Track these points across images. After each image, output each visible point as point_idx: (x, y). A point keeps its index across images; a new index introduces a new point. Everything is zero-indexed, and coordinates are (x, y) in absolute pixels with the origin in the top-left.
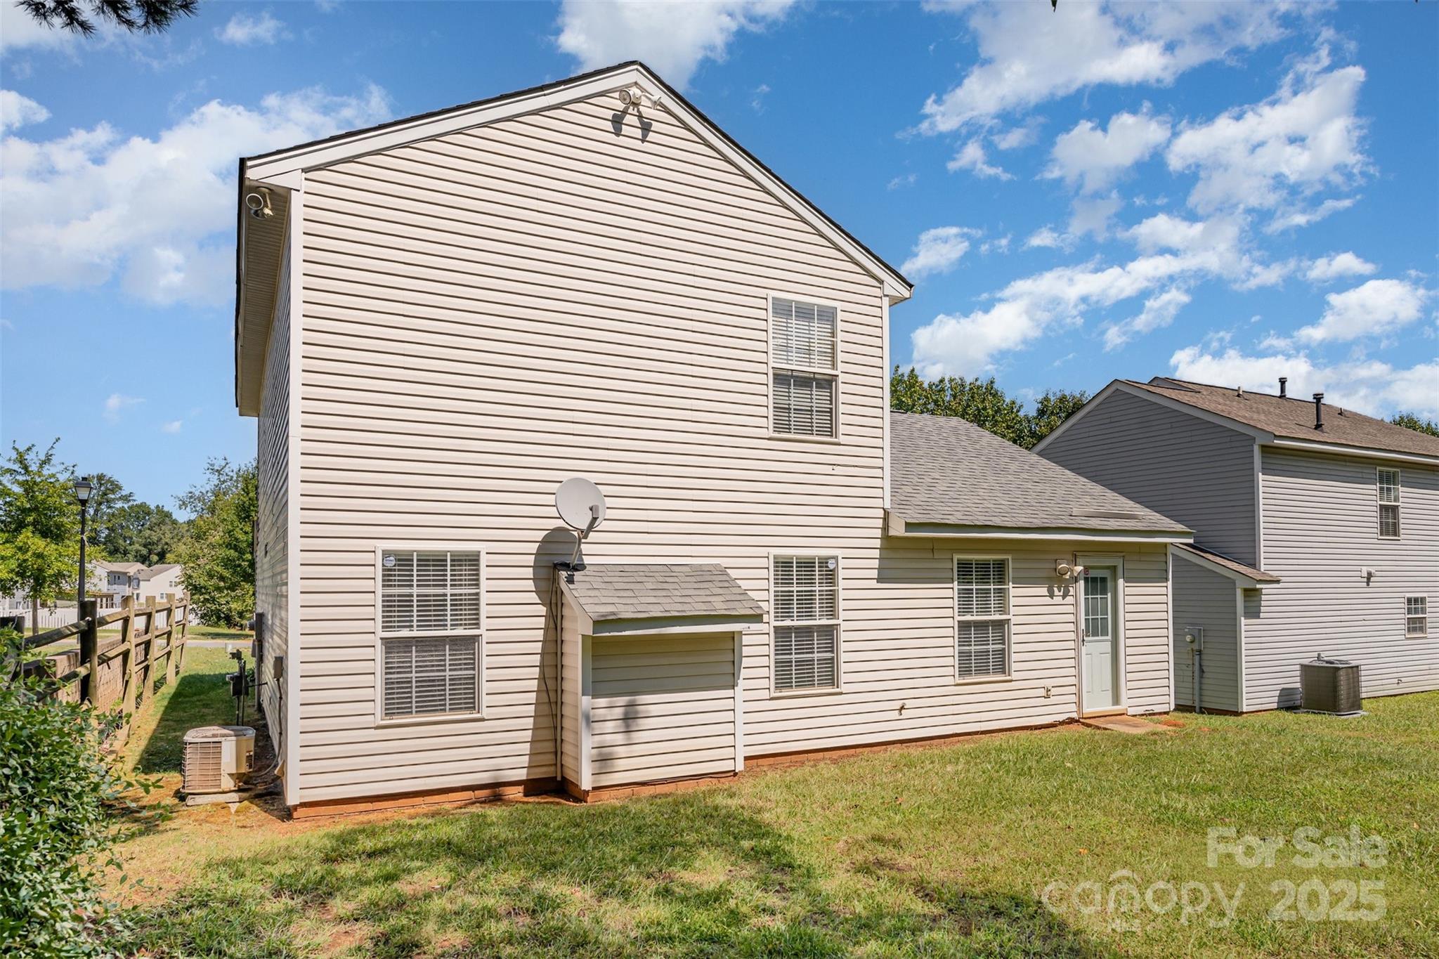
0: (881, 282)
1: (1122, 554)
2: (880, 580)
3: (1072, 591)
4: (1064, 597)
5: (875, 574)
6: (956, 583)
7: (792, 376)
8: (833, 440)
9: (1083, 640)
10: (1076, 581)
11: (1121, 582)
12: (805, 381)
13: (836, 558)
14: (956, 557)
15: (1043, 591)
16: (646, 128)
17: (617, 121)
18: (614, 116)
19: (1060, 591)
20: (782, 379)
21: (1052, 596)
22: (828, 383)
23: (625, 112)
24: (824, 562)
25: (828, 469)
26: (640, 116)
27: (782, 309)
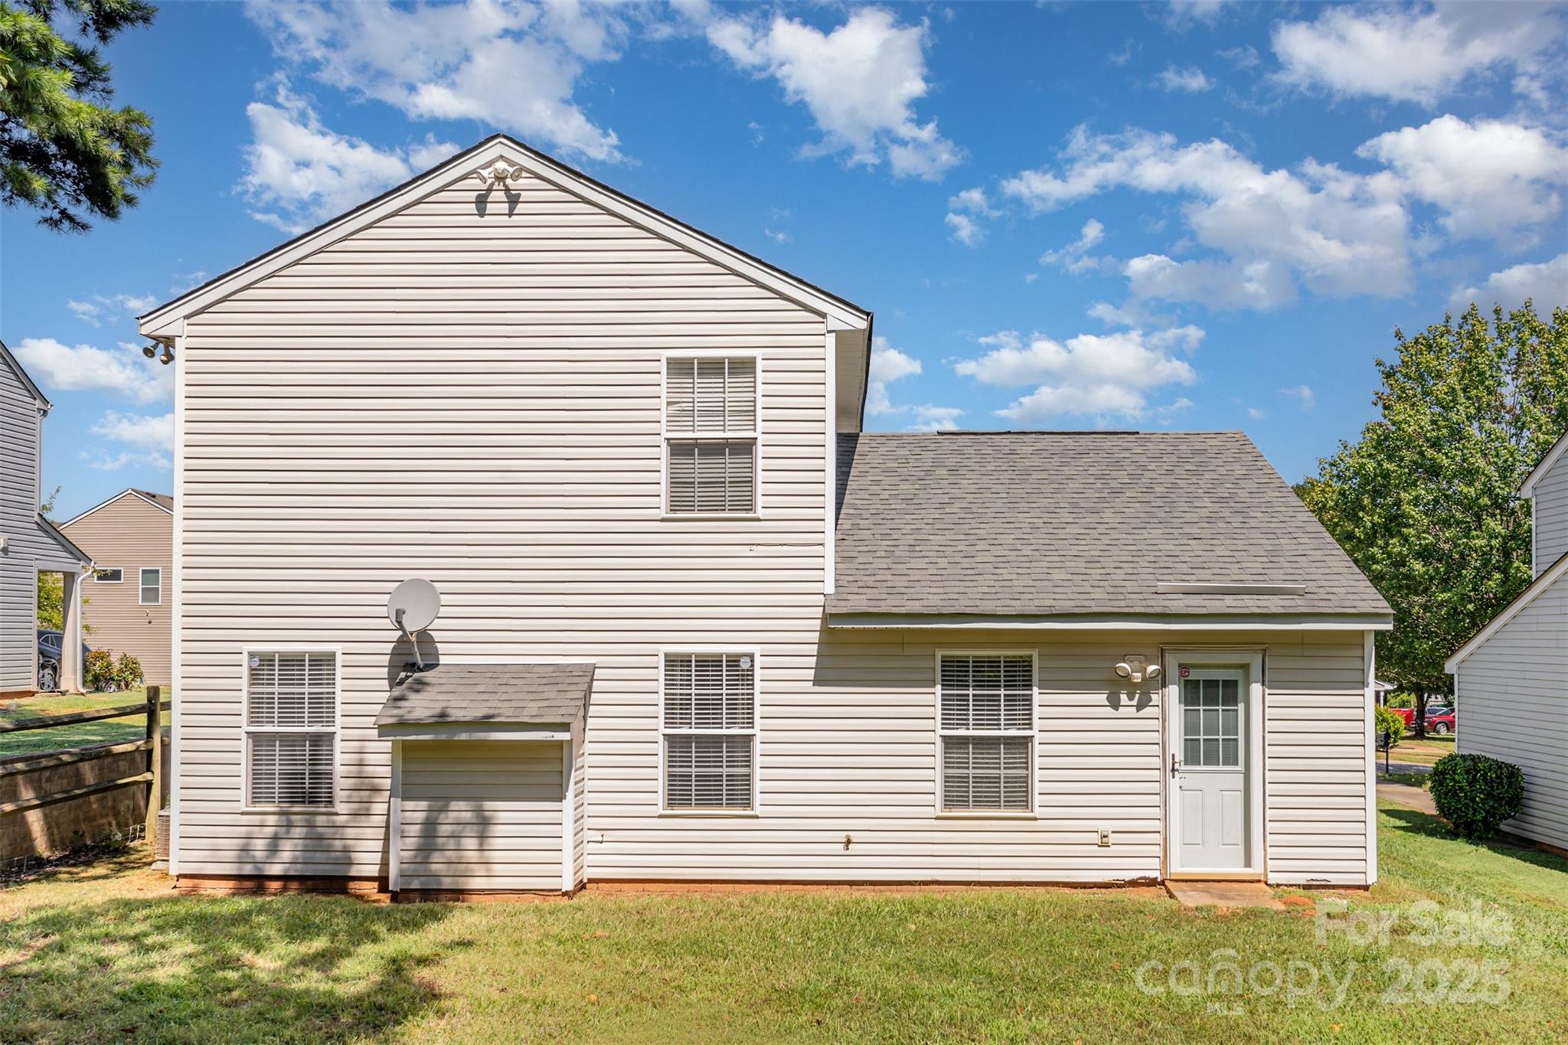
0: (823, 315)
1: (1263, 647)
2: (817, 682)
3: (1155, 698)
4: (1140, 707)
5: (810, 674)
6: (939, 687)
7: (696, 445)
8: (750, 515)
9: (1173, 770)
10: (1164, 685)
11: (1256, 689)
12: (712, 449)
13: (751, 656)
14: (939, 654)
15: (1102, 698)
16: (513, 200)
17: (481, 202)
18: (478, 196)
19: (1131, 698)
20: (680, 449)
21: (1115, 704)
22: (746, 447)
23: (490, 190)
24: (734, 661)
25: (744, 550)
26: (507, 190)
27: (680, 368)
